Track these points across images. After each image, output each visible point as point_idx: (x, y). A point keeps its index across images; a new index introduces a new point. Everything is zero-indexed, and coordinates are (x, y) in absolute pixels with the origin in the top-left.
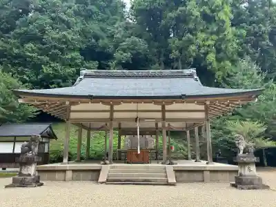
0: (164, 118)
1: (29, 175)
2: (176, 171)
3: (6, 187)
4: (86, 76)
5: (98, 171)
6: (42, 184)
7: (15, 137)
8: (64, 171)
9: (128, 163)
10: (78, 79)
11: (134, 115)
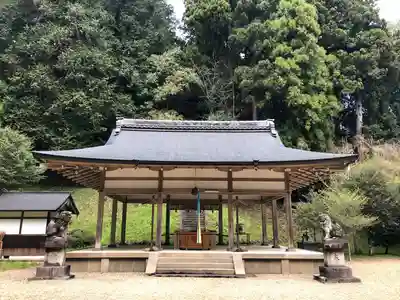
0: (230, 189)
1: (58, 264)
2: (246, 260)
3: (29, 280)
4: (124, 128)
5: (144, 260)
6: (73, 277)
7: (23, 212)
8: (99, 259)
9: (181, 249)
10: (113, 133)
11: (191, 184)
